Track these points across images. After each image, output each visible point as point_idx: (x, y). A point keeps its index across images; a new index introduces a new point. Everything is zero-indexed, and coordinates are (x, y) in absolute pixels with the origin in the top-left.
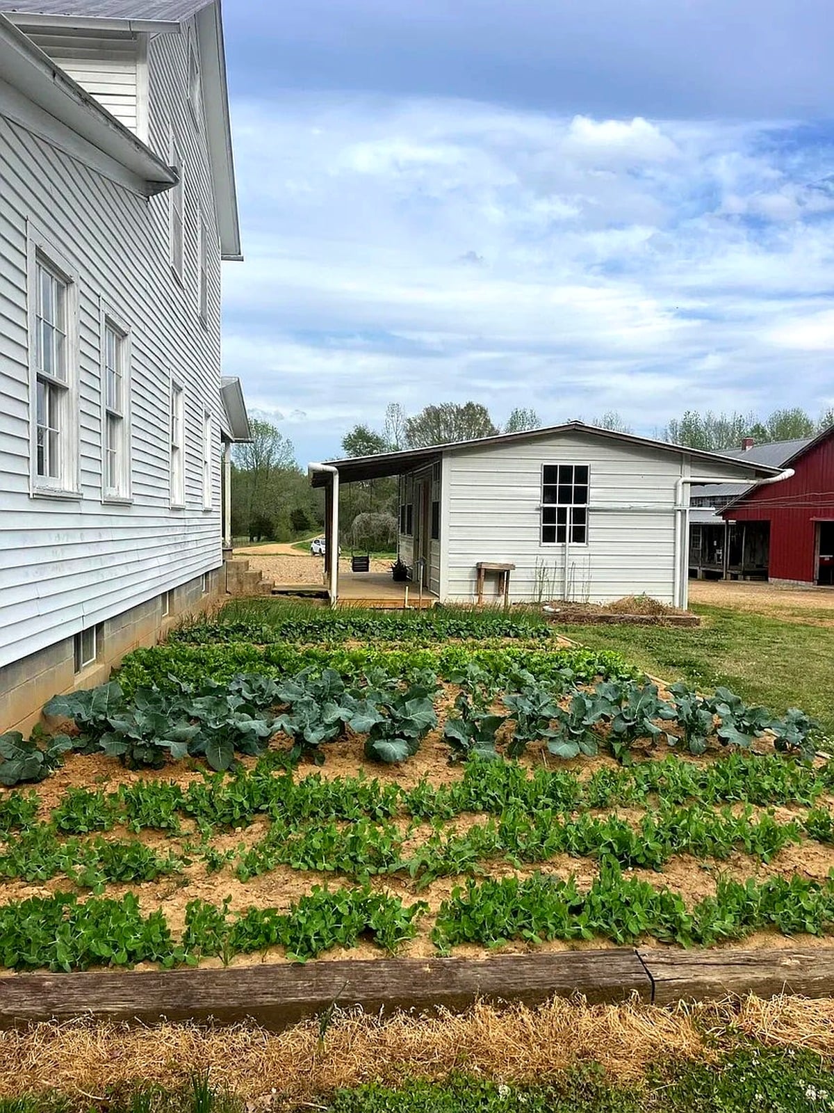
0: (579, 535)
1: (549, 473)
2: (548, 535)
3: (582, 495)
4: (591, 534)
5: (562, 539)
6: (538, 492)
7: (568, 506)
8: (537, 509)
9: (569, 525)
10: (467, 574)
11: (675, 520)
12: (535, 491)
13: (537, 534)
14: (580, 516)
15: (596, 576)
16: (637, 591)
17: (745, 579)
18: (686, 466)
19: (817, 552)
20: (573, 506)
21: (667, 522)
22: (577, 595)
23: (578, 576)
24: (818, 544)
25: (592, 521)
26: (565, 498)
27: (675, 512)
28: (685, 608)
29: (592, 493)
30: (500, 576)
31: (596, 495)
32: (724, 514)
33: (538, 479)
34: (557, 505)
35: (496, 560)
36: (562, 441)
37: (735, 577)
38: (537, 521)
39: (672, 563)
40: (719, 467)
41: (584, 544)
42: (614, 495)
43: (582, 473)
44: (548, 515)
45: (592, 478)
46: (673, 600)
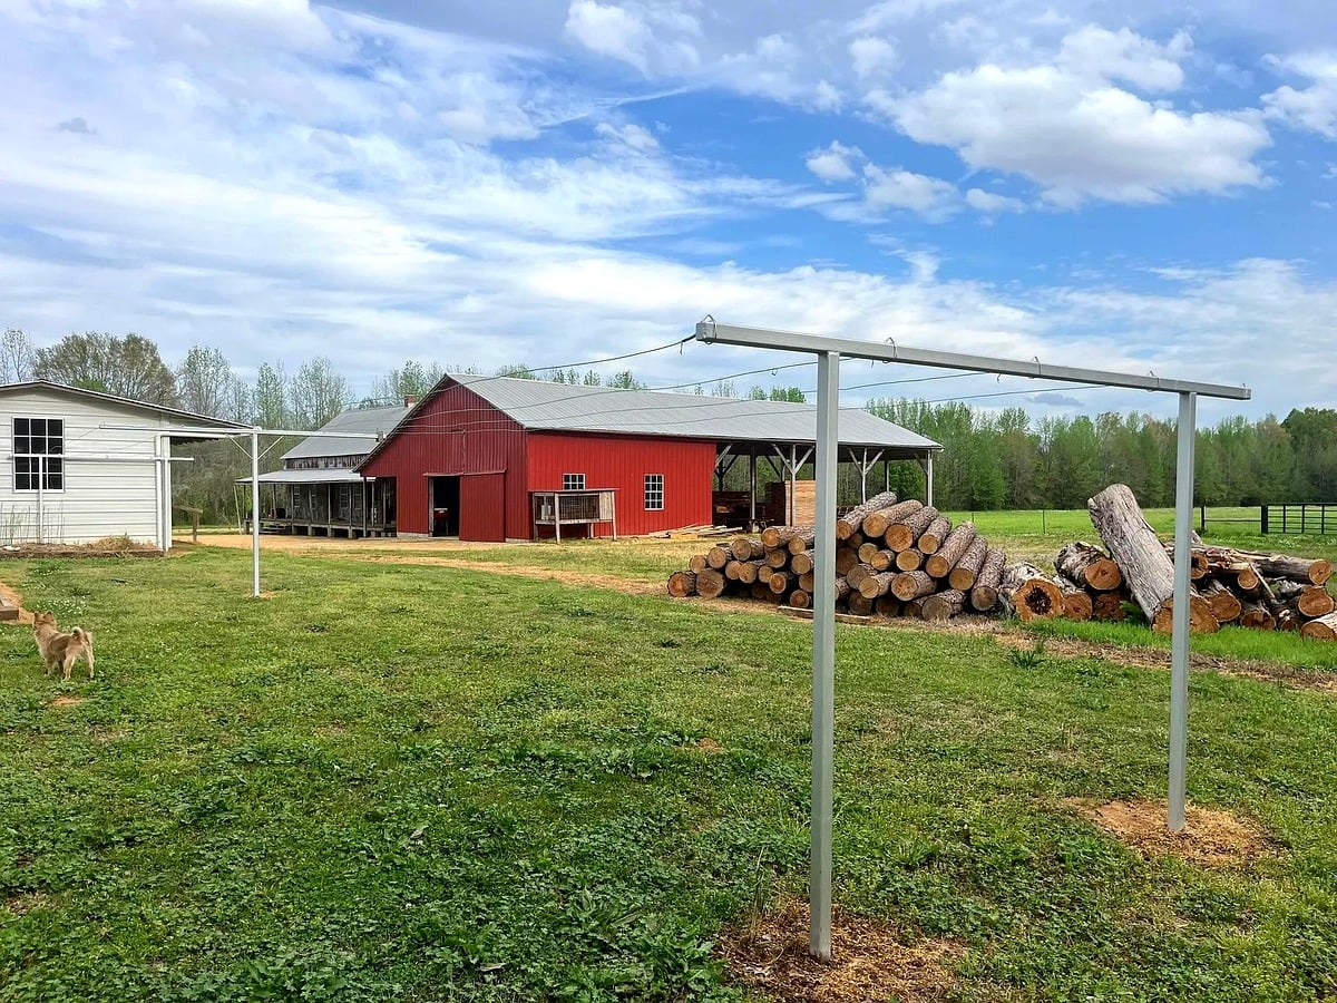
0: (56, 482)
1: (20, 425)
2: (21, 483)
3: (57, 446)
4: (67, 481)
5: (36, 486)
6: (10, 443)
7: (41, 456)
8: (9, 459)
9: (43, 473)
11: (156, 469)
12: (6, 442)
13: (10, 481)
14: (56, 465)
15: (69, 519)
16: (118, 532)
17: (387, 536)
18: (164, 422)
19: (431, 505)
20: (48, 456)
21: (149, 470)
22: (52, 537)
23: (53, 520)
24: (432, 498)
25: (67, 469)
26: (38, 447)
27: (155, 461)
28: (169, 546)
29: (67, 444)
31: (71, 448)
32: (360, 471)
33: (9, 431)
34: (30, 455)
36: (33, 397)
37: (378, 534)
38: (9, 471)
39: (155, 505)
41: (60, 490)
42: (90, 446)
43: (56, 426)
44: (21, 464)
45: (67, 432)
46: (158, 543)
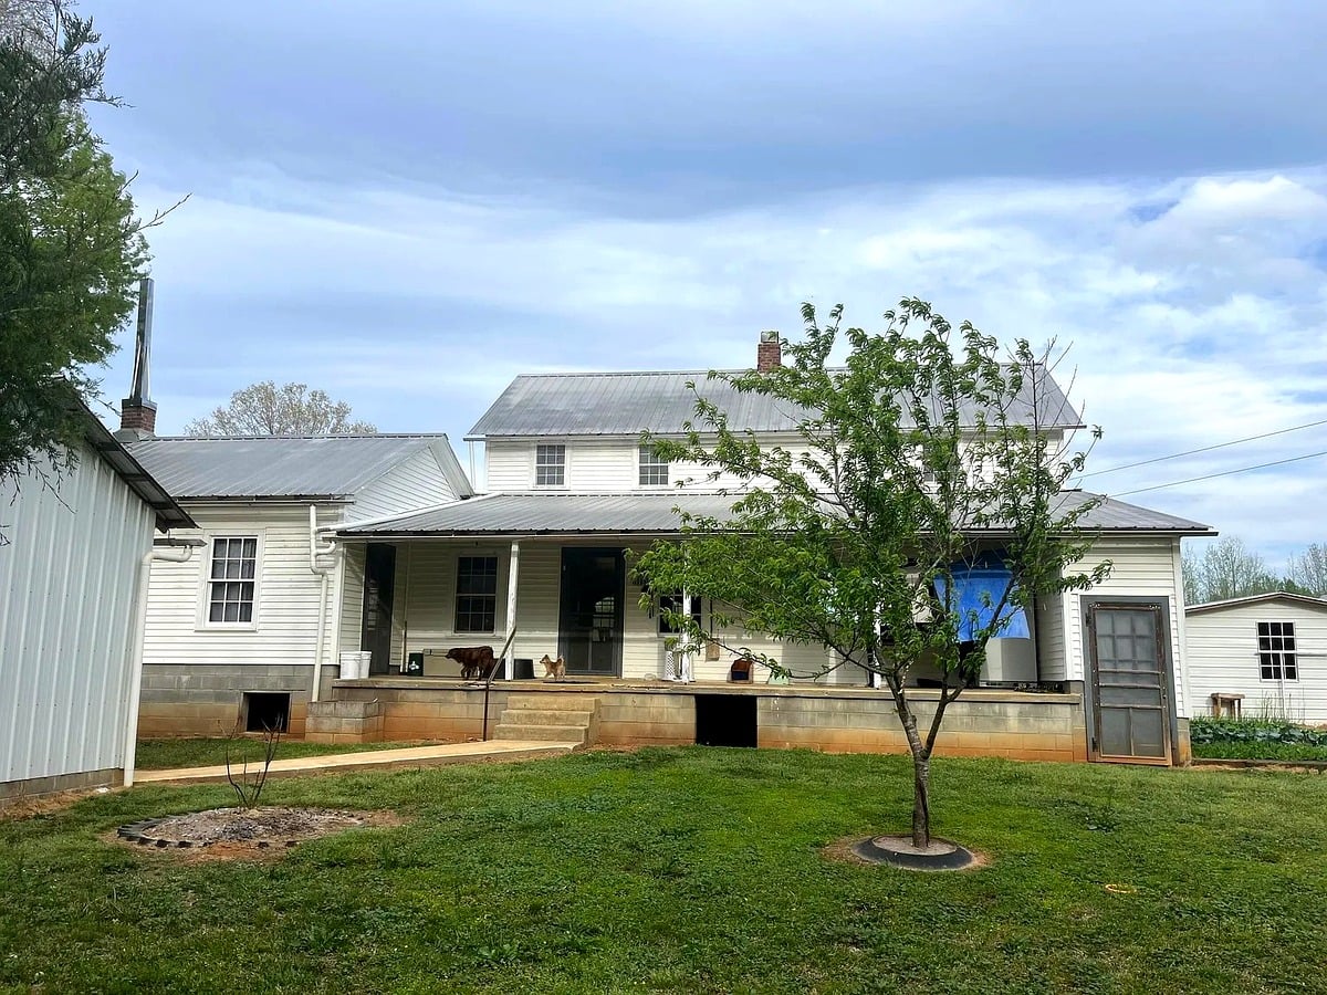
0: (1291, 674)
1: (1263, 628)
2: (1266, 674)
3: (1290, 644)
4: (1300, 673)
5: (1278, 676)
6: (1256, 642)
7: (1280, 652)
8: (1256, 655)
9: (1283, 666)
10: (1204, 700)
12: (1253, 641)
13: (1258, 673)
14: (1290, 659)
15: (1309, 704)
20: (1284, 652)
22: (1295, 717)
23: (1295, 704)
25: (1300, 663)
26: (1277, 645)
29: (1298, 643)
30: (1232, 704)
31: (1302, 645)
33: (1255, 633)
34: (1271, 652)
36: (1271, 605)
38: (1257, 663)
41: (1295, 681)
42: (1316, 644)
43: (1289, 628)
44: (1265, 659)
45: (1297, 632)
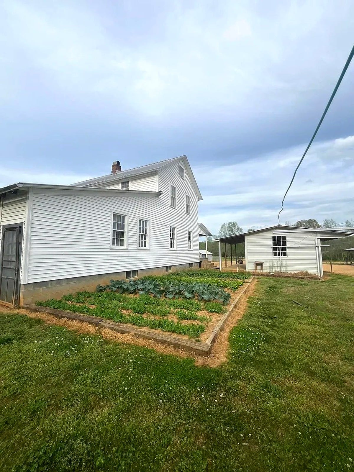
0: (285, 254)
1: (274, 238)
2: (275, 254)
3: (284, 243)
4: (288, 254)
5: (279, 255)
6: (271, 243)
7: (280, 247)
8: (271, 248)
9: (281, 251)
10: (253, 264)
11: (316, 250)
12: (270, 243)
13: (272, 254)
14: (285, 249)
15: (289, 265)
16: (304, 270)
18: (318, 234)
20: (282, 246)
21: (313, 250)
22: (284, 270)
23: (284, 265)
25: (288, 250)
26: (279, 244)
27: (316, 247)
28: (322, 274)
29: (287, 243)
30: (261, 264)
31: (289, 244)
33: (271, 240)
34: (277, 246)
35: (259, 261)
36: (277, 230)
38: (272, 251)
39: (316, 262)
40: (328, 234)
41: (286, 256)
43: (284, 238)
44: (275, 249)
45: (287, 239)
46: (318, 273)
